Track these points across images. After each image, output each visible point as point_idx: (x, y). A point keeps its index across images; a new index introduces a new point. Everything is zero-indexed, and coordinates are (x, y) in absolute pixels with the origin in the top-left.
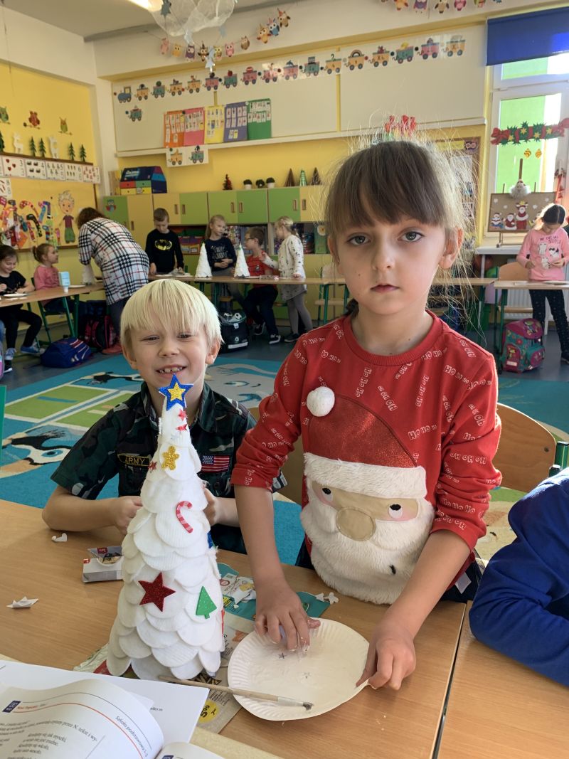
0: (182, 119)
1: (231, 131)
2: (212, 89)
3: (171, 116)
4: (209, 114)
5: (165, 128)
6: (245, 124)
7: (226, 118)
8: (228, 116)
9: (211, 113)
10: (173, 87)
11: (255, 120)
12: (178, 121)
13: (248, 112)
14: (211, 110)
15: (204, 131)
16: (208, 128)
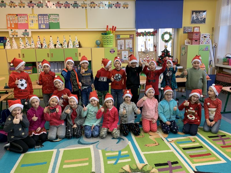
0: (16, 18)
1: (42, 25)
2: (31, 7)
3: (10, 16)
4: (30, 17)
5: (7, 21)
6: (48, 23)
7: (39, 20)
8: (39, 19)
9: (31, 17)
10: (10, 4)
11: (52, 21)
12: (14, 18)
13: (49, 18)
14: (31, 16)
15: (28, 24)
16: (29, 23)
